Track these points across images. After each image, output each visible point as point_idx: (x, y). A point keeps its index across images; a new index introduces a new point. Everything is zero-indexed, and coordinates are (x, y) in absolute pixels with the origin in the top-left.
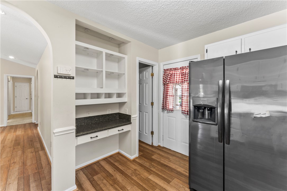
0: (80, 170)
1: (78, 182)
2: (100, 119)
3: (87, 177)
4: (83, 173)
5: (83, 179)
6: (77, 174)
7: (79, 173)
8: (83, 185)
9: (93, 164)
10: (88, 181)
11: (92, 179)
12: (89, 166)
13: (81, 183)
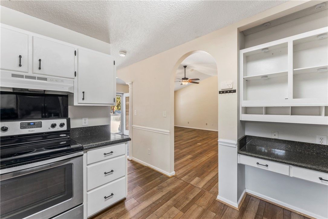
0: (259, 200)
1: (246, 206)
2: (296, 148)
3: (258, 210)
4: (258, 204)
5: (252, 209)
6: (253, 200)
7: (255, 202)
8: (246, 212)
9: (282, 208)
10: (255, 214)
11: (260, 217)
12: (273, 204)
13: (246, 209)
